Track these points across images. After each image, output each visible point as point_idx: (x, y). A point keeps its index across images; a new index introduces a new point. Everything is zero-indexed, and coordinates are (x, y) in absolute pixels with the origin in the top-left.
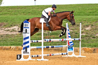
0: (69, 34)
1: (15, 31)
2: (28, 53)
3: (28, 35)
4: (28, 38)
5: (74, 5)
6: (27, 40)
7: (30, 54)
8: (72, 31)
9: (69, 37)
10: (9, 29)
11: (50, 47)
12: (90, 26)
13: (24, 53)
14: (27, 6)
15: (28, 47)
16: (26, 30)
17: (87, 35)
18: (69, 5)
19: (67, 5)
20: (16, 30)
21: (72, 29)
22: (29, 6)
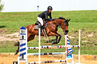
0: (68, 41)
1: (16, 38)
2: (25, 60)
3: (25, 41)
4: (24, 44)
5: (77, 11)
6: (24, 47)
7: (26, 61)
8: (74, 38)
9: (68, 44)
10: (10, 35)
11: (48, 53)
12: (92, 33)
13: (20, 59)
14: (29, 12)
15: (25, 53)
16: (23, 36)
17: (89, 42)
18: (73, 11)
19: (70, 12)
20: (17, 36)
21: (74, 36)
22: (32, 13)
